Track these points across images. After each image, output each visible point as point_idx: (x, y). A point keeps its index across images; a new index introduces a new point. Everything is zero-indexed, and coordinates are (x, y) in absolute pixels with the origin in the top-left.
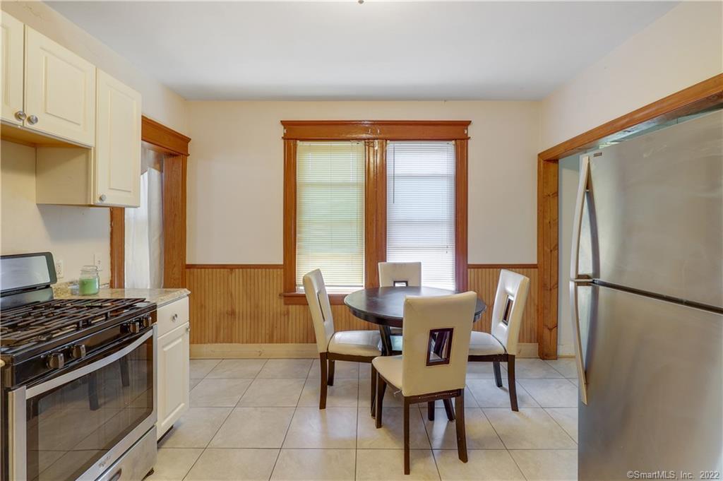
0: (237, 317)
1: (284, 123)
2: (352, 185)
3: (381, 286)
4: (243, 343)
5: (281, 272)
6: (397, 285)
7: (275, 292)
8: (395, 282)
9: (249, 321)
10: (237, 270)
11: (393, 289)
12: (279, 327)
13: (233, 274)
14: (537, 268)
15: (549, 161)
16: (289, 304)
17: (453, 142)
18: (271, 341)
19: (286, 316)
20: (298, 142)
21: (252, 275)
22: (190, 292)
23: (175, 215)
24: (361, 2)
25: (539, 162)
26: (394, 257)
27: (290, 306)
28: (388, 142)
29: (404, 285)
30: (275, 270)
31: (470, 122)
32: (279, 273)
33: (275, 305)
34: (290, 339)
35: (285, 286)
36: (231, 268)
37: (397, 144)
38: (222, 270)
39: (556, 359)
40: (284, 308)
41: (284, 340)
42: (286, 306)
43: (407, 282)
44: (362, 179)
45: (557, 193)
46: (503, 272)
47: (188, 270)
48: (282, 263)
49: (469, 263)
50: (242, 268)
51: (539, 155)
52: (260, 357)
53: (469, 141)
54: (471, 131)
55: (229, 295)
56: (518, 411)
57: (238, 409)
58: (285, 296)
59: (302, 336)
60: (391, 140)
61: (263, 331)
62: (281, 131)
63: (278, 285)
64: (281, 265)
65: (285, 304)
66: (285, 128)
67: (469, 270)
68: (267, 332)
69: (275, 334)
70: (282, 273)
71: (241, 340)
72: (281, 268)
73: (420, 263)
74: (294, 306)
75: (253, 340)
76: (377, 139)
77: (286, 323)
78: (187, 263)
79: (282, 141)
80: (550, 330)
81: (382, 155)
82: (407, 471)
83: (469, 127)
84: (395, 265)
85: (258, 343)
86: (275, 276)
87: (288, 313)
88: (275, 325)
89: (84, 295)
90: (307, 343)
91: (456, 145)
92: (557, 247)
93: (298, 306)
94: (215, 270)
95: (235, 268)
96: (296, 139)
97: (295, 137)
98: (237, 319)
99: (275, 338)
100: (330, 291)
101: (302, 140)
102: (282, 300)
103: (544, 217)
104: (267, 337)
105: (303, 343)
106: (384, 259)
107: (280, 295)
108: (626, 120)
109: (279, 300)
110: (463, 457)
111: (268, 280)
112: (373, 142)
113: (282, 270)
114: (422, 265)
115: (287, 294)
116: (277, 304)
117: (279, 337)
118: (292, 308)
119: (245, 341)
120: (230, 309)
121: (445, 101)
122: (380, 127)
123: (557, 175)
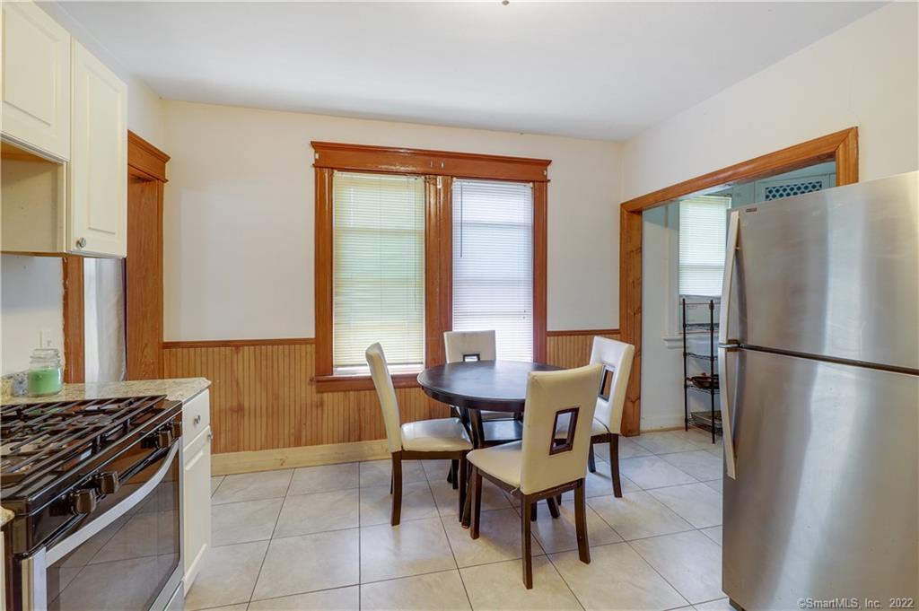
0: (246, 413)
1: (316, 145)
2: (409, 232)
3: (448, 362)
4: (255, 450)
5: (311, 349)
6: (467, 360)
7: (303, 376)
8: (465, 356)
9: (264, 419)
10: (246, 348)
11: (462, 365)
12: (309, 423)
13: (240, 355)
14: (619, 333)
15: (633, 212)
16: (323, 392)
17: (531, 184)
18: (298, 443)
19: (320, 409)
20: (335, 171)
21: (270, 354)
22: (210, 382)
23: (147, 270)
24: (506, 3)
25: (622, 213)
26: (462, 325)
27: (325, 394)
28: (455, 179)
29: (474, 359)
30: (303, 346)
31: (551, 161)
32: (309, 350)
33: (303, 395)
34: (325, 439)
35: (317, 369)
36: (237, 345)
37: (465, 183)
38: (223, 349)
39: (639, 435)
40: (316, 397)
41: (316, 440)
42: (319, 395)
43: (478, 356)
44: (421, 226)
45: (641, 248)
46: (597, 339)
47: (167, 351)
48: (313, 336)
49: (548, 330)
50: (253, 345)
51: (622, 205)
52: (282, 466)
53: (549, 184)
54: (551, 172)
55: (234, 383)
56: (621, 496)
57: (276, 542)
58: (318, 381)
59: (341, 432)
60: (458, 177)
61: (286, 432)
62: (311, 156)
63: (307, 366)
64: (311, 339)
65: (318, 392)
66: (316, 152)
67: (548, 338)
68: (292, 431)
69: (304, 434)
70: (314, 350)
71: (252, 446)
72: (311, 344)
73: (494, 332)
74: (330, 394)
75: (271, 443)
76: (440, 175)
77: (320, 416)
78: (165, 340)
79: (313, 169)
80: (633, 402)
81: (446, 196)
82: (529, 585)
83: (549, 168)
84: (464, 334)
85: (278, 447)
86: (303, 354)
87: (322, 404)
88: (303, 422)
89: (38, 396)
90: (349, 441)
91: (534, 189)
92: (640, 310)
93: (335, 394)
94: (211, 349)
95: (243, 345)
96: (333, 168)
97: (332, 166)
98: (246, 418)
99: (303, 440)
100: (393, 370)
101: (340, 170)
102: (314, 387)
103: (628, 276)
104: (292, 438)
105: (344, 442)
106: (450, 328)
107: (311, 380)
108: (730, 173)
109: (309, 387)
110: (585, 558)
111: (292, 360)
112: (436, 179)
113: (314, 346)
114: (496, 334)
115: (321, 378)
116: (307, 393)
117: (309, 438)
118: (328, 397)
119: (259, 446)
120: (235, 404)
121: (522, 134)
122: (444, 159)
123: (641, 228)
